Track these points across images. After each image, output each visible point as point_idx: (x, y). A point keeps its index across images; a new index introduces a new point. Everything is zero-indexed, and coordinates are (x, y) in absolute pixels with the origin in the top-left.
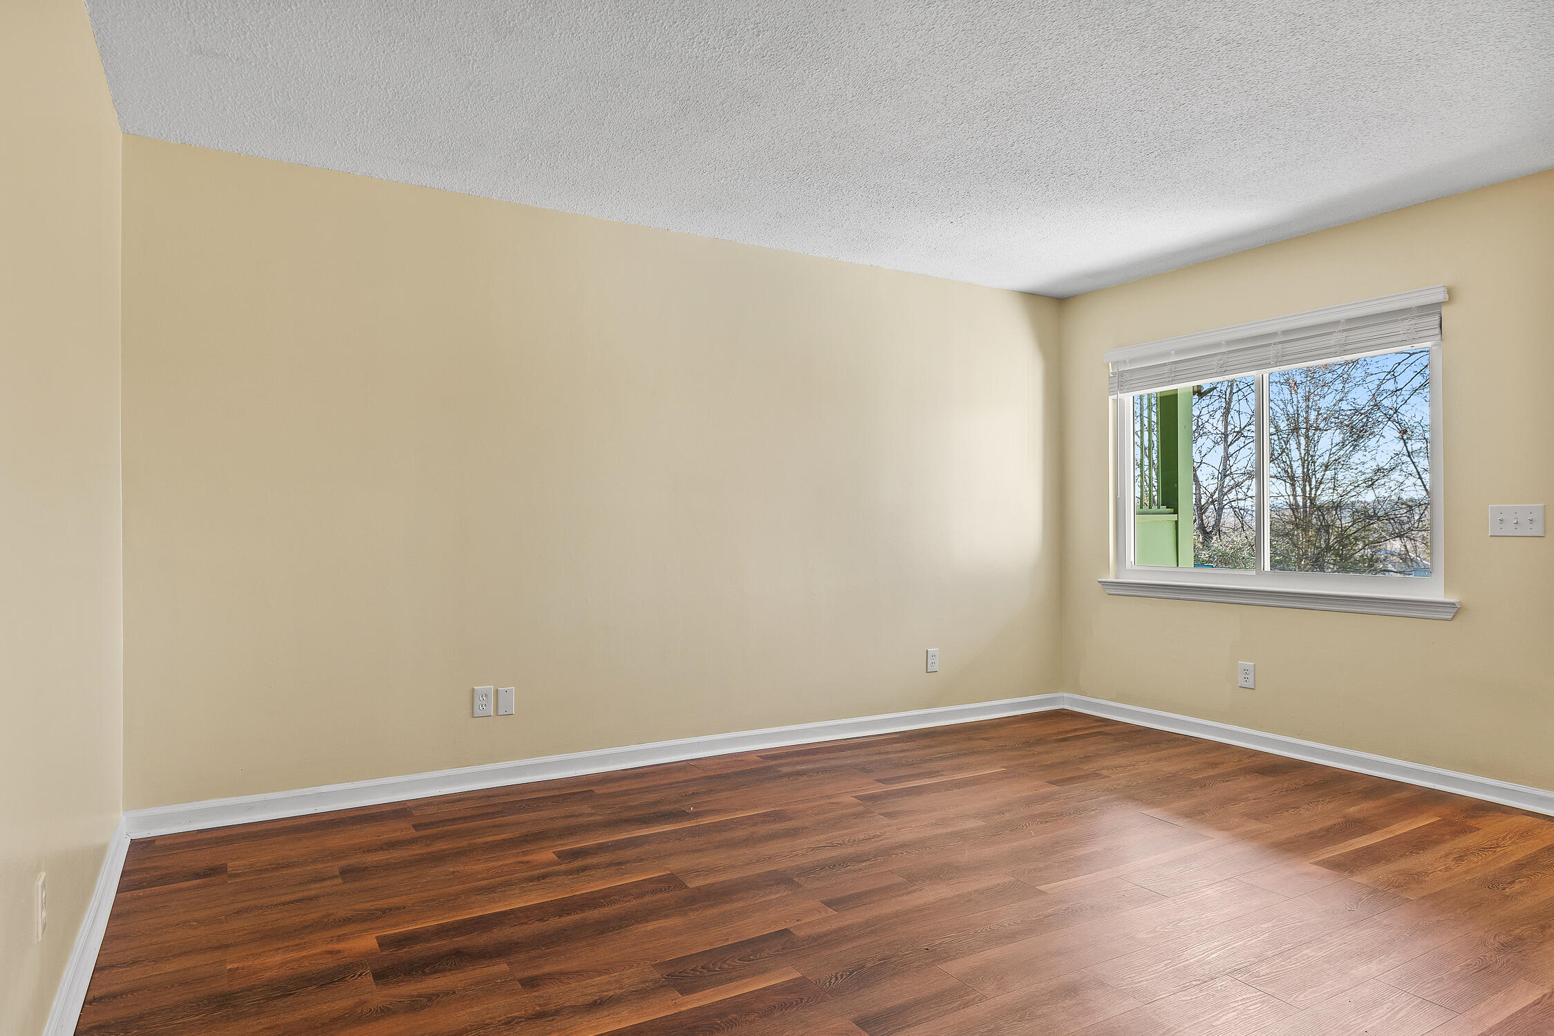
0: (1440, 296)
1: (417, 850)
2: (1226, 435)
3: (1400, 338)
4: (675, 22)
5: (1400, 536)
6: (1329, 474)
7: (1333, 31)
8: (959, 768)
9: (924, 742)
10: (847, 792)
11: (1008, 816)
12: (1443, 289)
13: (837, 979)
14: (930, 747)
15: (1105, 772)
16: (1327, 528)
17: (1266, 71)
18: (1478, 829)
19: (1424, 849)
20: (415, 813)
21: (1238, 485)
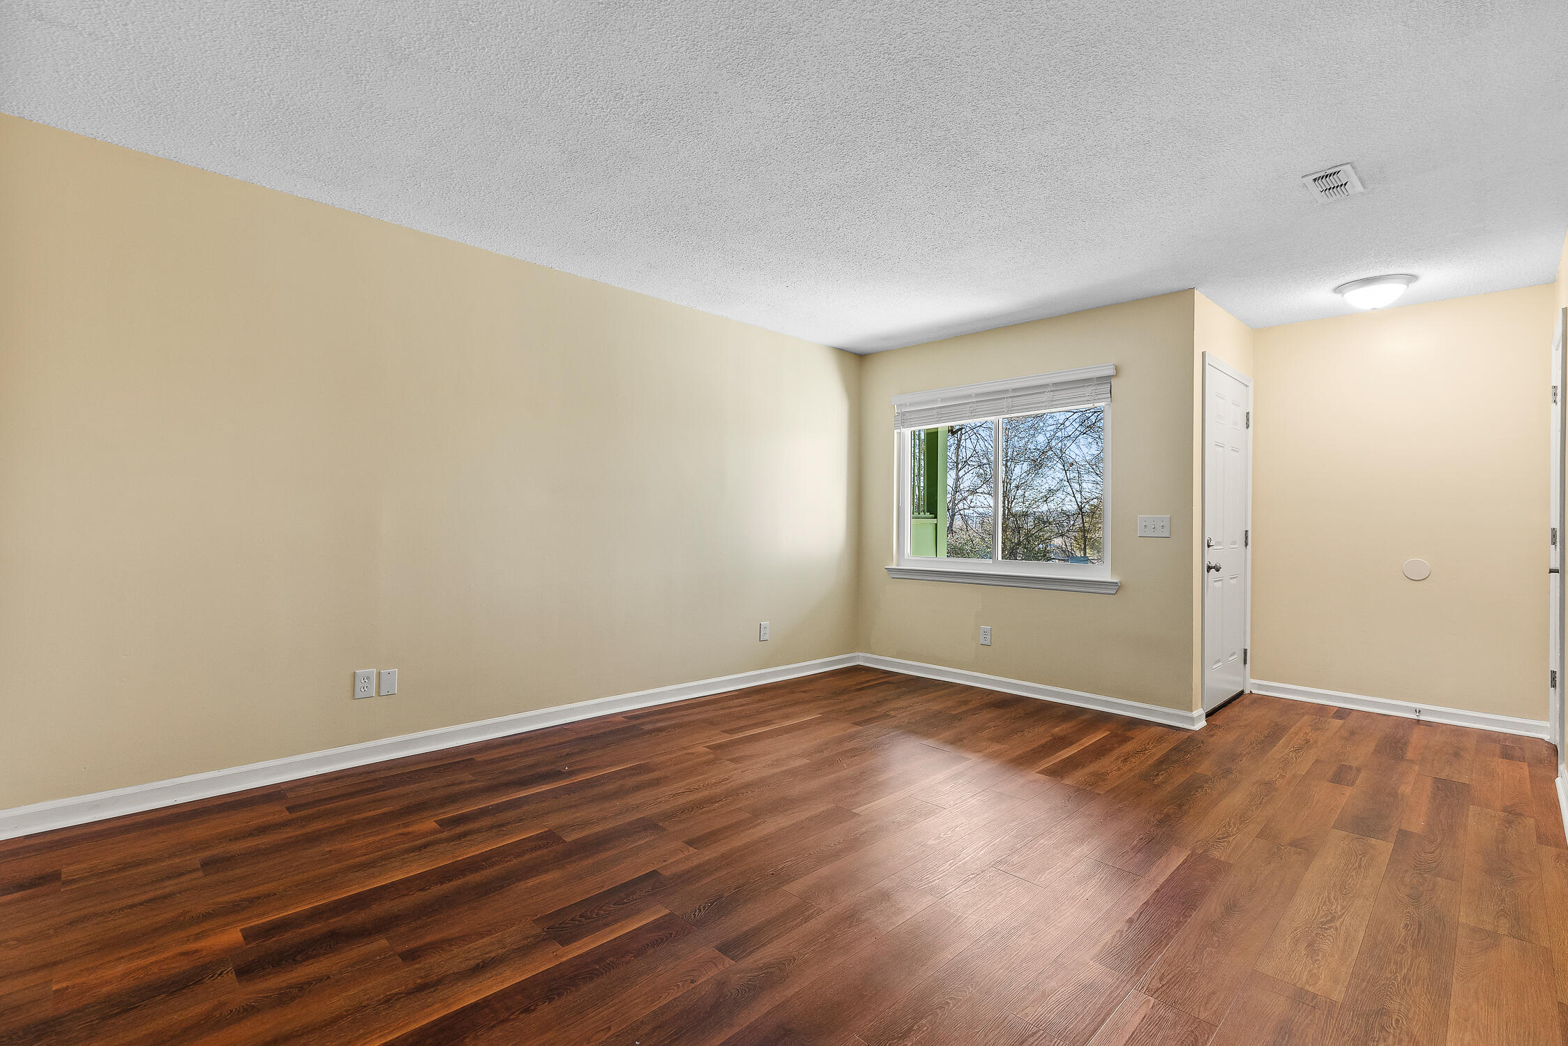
0: (1111, 372)
1: (291, 833)
2: (958, 464)
3: (1086, 399)
4: (568, 78)
5: (1062, 535)
6: (1020, 492)
7: (1065, 172)
8: (786, 717)
9: (757, 697)
10: (699, 744)
11: (826, 754)
12: (1113, 366)
13: (700, 911)
14: (763, 700)
15: (892, 713)
16: (1019, 529)
17: (1019, 195)
18: (1133, 738)
19: (1103, 755)
20: (290, 795)
21: (965, 499)
